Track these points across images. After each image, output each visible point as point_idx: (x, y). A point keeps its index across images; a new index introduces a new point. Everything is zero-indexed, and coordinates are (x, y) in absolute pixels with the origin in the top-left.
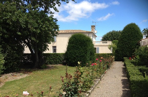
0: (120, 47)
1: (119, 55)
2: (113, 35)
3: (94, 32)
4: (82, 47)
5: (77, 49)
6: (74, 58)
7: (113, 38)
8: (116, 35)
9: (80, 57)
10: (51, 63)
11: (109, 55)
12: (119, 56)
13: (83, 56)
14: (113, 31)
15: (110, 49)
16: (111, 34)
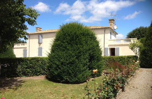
0: (149, 45)
1: (148, 58)
2: (141, 32)
3: (112, 28)
4: (72, 46)
5: (64, 50)
6: (58, 66)
7: (141, 36)
8: (144, 32)
9: (68, 64)
10: (26, 74)
11: (131, 58)
12: (148, 60)
13: (72, 64)
14: (141, 28)
15: (132, 49)
16: (139, 31)
